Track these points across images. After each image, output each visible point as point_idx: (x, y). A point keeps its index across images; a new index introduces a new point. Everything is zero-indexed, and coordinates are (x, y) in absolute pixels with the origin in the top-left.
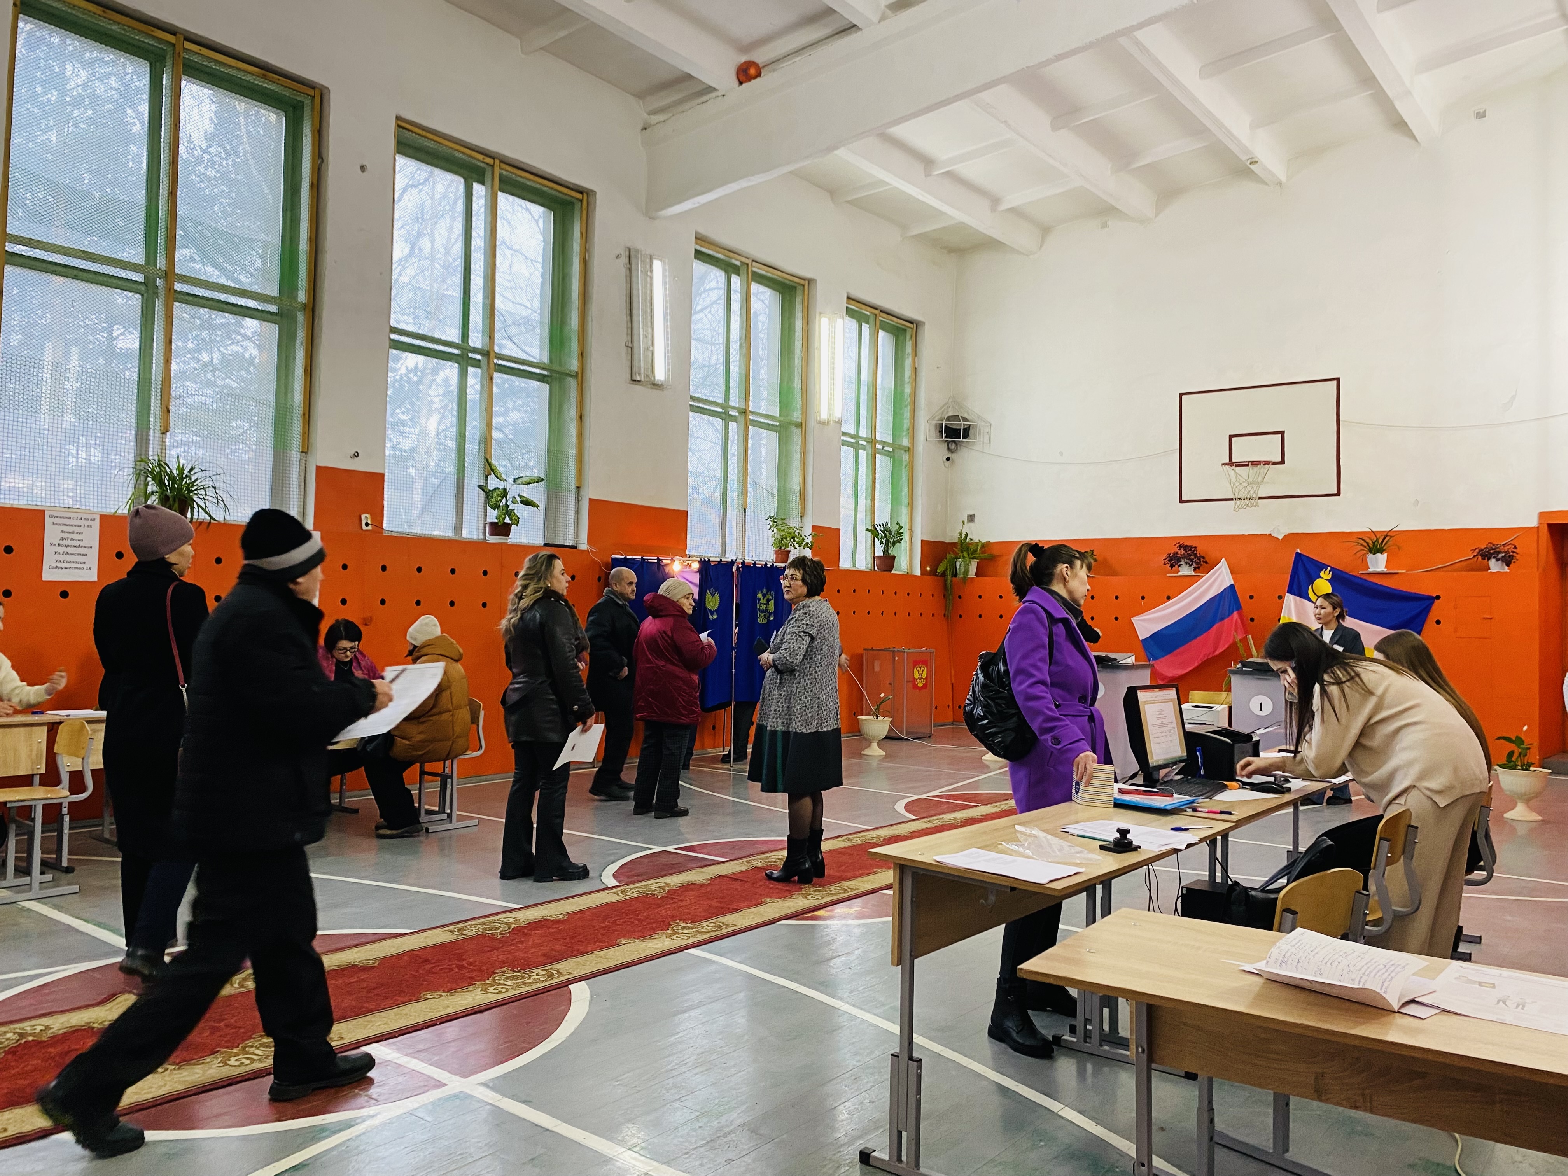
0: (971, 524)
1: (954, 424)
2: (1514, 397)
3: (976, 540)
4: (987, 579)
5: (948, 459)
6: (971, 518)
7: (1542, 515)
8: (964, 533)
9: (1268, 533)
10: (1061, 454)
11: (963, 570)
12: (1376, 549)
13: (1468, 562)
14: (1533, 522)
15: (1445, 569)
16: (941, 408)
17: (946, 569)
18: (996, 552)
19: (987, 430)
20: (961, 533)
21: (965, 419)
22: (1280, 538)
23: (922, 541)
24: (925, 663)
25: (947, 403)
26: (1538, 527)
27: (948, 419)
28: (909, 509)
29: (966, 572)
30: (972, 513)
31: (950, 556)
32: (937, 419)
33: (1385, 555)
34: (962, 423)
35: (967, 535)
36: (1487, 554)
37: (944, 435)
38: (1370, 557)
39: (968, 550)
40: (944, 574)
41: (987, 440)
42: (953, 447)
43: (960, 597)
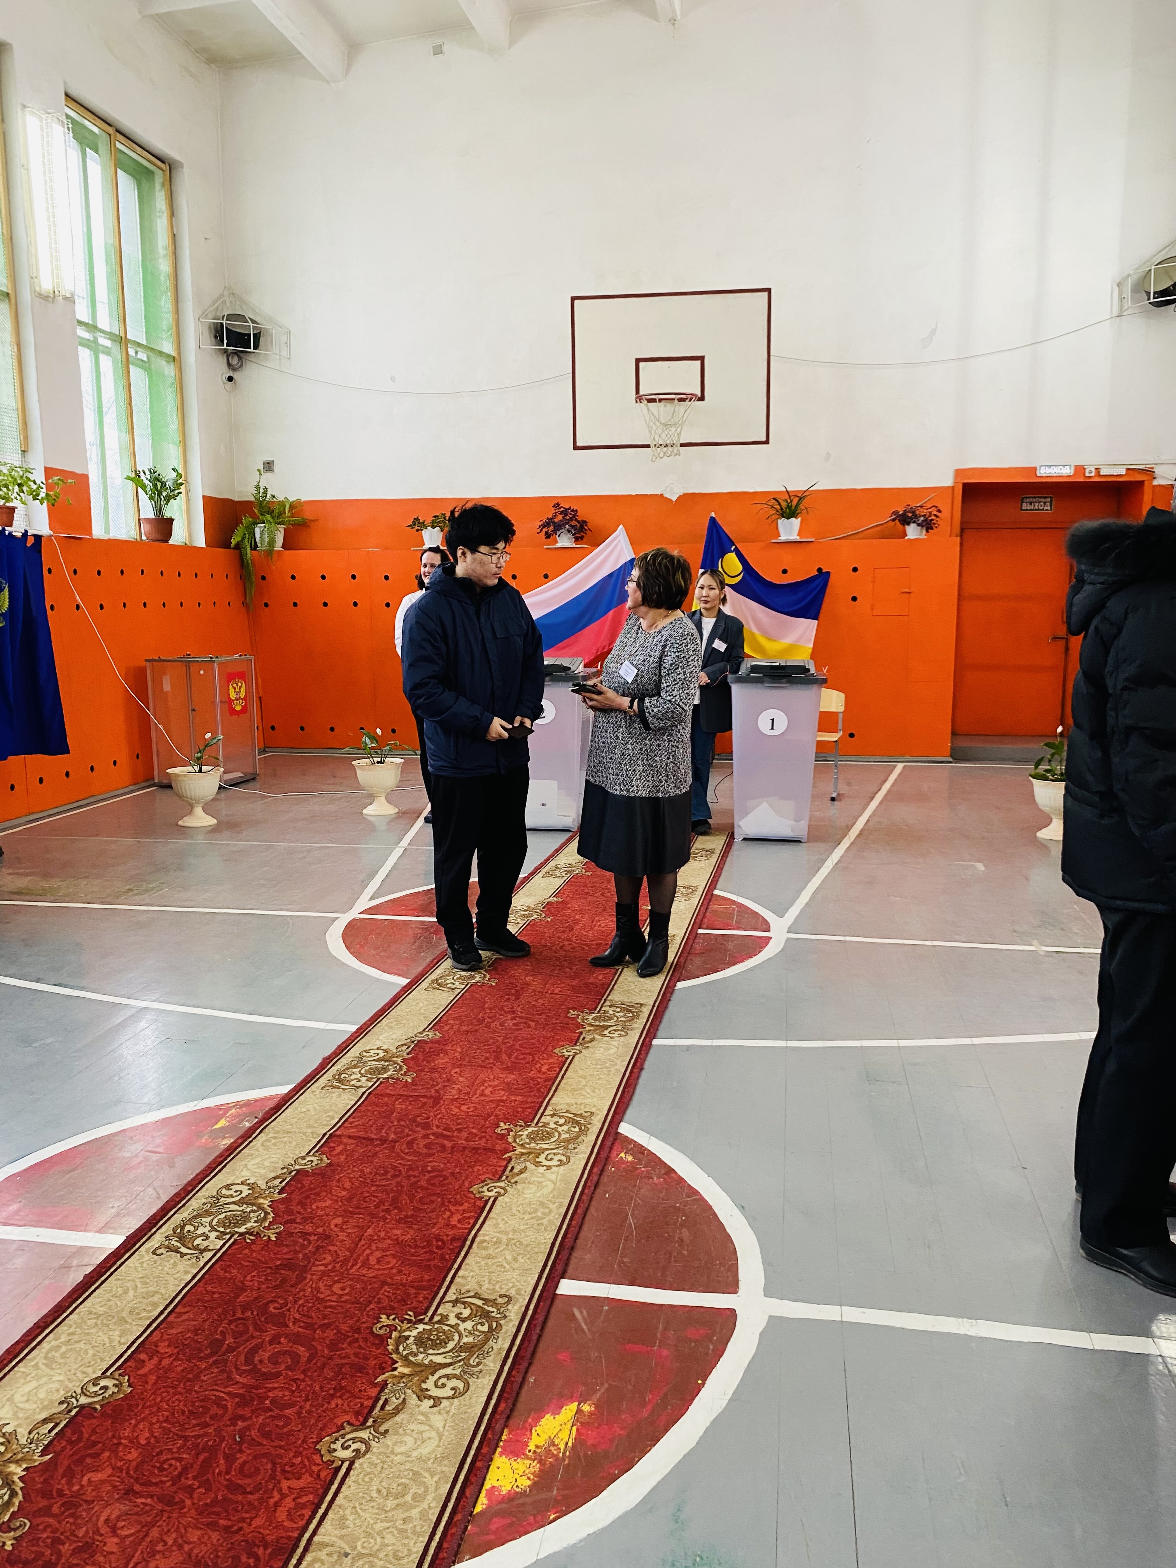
0: (269, 474)
1: (238, 326)
2: (933, 332)
3: (280, 497)
4: (301, 554)
5: (230, 379)
6: (269, 466)
7: (958, 473)
8: (262, 487)
9: (659, 493)
10: (393, 379)
11: (267, 540)
12: (789, 512)
13: (881, 527)
14: (947, 480)
15: (857, 536)
16: (214, 302)
17: (243, 539)
18: (308, 515)
19: (284, 339)
20: (258, 487)
21: (254, 322)
22: (674, 499)
23: (204, 497)
24: (241, 676)
25: (222, 296)
26: (953, 487)
27: (230, 317)
28: (181, 449)
29: (272, 543)
30: (269, 459)
31: (246, 520)
32: (210, 316)
33: (799, 519)
34: (252, 325)
35: (266, 489)
36: (905, 519)
37: (225, 342)
38: (782, 523)
39: (271, 512)
40: (238, 546)
41: (285, 353)
42: (235, 361)
43: (263, 578)
